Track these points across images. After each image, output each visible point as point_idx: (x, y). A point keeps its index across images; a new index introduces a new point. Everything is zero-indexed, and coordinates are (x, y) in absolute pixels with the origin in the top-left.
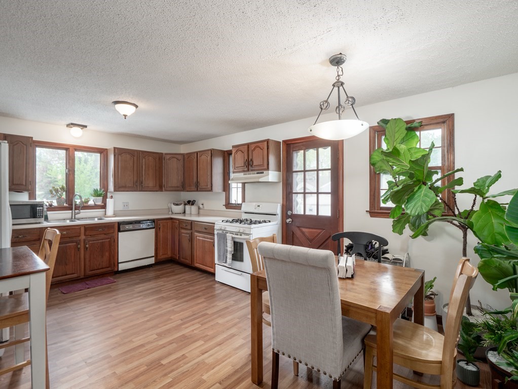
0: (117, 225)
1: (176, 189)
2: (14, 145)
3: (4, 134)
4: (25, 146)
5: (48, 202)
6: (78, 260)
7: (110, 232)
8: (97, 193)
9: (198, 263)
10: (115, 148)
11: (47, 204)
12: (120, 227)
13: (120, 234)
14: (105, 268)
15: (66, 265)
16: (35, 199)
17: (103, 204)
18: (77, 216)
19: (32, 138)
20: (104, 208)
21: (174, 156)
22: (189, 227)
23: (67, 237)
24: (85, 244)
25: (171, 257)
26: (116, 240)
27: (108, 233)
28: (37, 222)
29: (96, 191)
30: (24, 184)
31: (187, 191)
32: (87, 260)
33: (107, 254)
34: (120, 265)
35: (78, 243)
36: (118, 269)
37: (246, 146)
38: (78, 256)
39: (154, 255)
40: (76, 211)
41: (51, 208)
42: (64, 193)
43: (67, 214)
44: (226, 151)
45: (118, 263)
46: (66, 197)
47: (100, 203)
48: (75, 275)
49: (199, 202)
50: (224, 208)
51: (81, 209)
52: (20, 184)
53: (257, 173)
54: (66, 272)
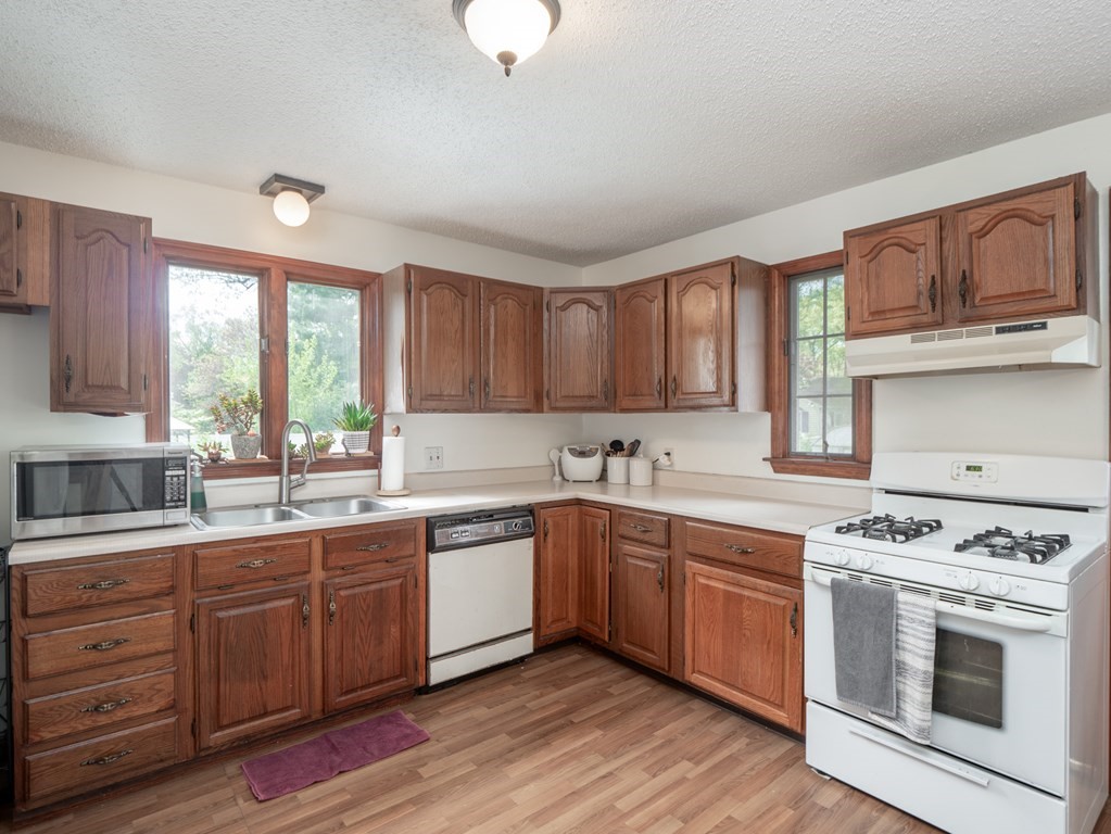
0: (422, 529)
1: (587, 405)
2: (87, 246)
3: (51, 203)
4: (125, 251)
5: (206, 449)
6: (303, 659)
7: (402, 553)
8: (355, 416)
9: (700, 672)
10: (408, 267)
11: (205, 455)
12: (430, 533)
13: (432, 557)
14: (388, 680)
15: (265, 678)
16: (167, 439)
17: (371, 454)
18: (298, 495)
19: (148, 221)
20: (376, 467)
21: (579, 296)
22: (659, 538)
23: (265, 579)
24: (325, 601)
25: (578, 628)
26: (422, 578)
27: (398, 558)
28: (167, 522)
29: (349, 410)
30: (124, 383)
31: (624, 410)
32: (332, 656)
33: (395, 630)
34: (434, 666)
35: (302, 598)
36: (427, 679)
37: (933, 224)
38: (303, 644)
39: (530, 625)
40: (293, 477)
41: (216, 467)
42: (256, 418)
43: (265, 487)
44: (778, 267)
45: (427, 659)
46: (262, 432)
47: (362, 451)
48: (294, 713)
49: (656, 446)
50: (767, 470)
51: (309, 472)
52: (108, 387)
53: (1000, 331)
54: (265, 707)
